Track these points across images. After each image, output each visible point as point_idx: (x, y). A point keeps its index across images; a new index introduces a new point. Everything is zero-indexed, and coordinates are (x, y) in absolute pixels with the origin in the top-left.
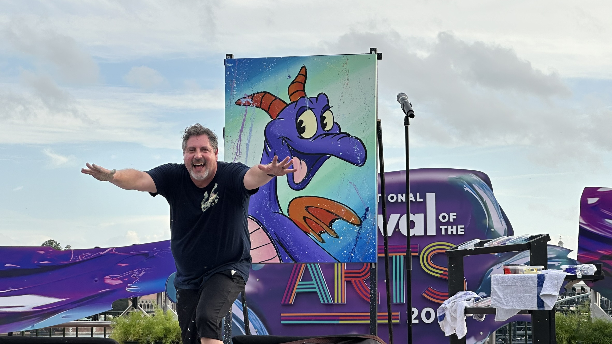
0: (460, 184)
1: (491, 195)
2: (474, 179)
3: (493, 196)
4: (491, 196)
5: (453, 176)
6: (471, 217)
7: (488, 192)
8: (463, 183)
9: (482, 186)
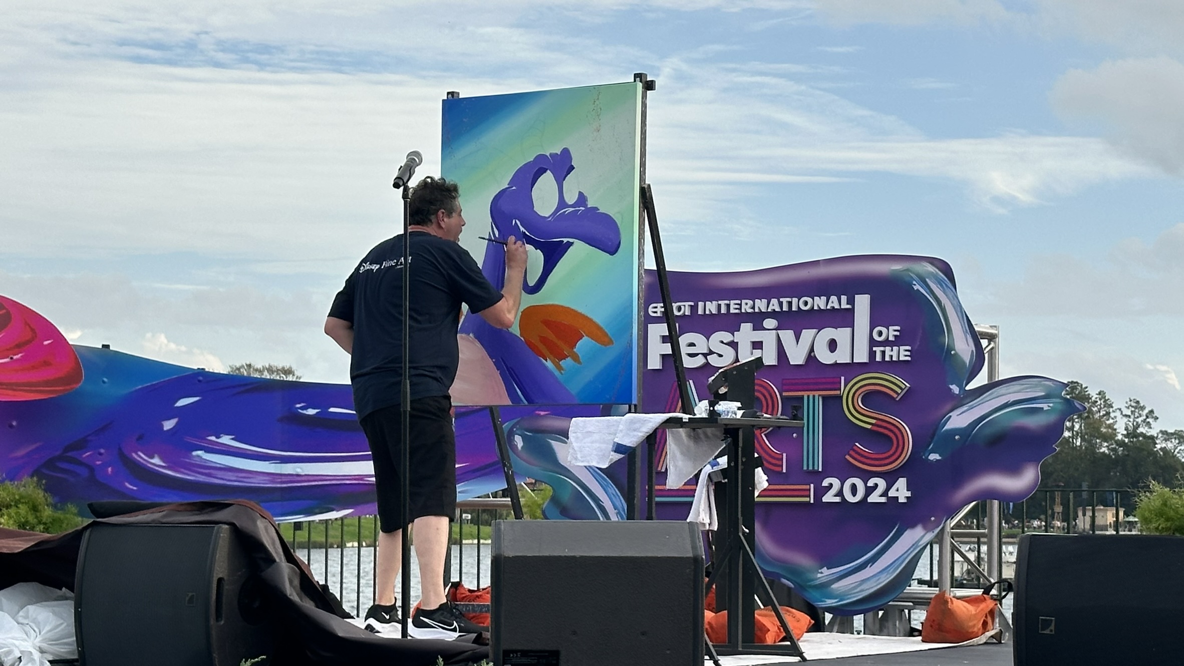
0: (907, 279)
1: (952, 296)
2: (928, 271)
3: (955, 298)
4: (954, 298)
5: (897, 267)
6: (921, 331)
7: (948, 291)
8: (912, 277)
9: (940, 282)
